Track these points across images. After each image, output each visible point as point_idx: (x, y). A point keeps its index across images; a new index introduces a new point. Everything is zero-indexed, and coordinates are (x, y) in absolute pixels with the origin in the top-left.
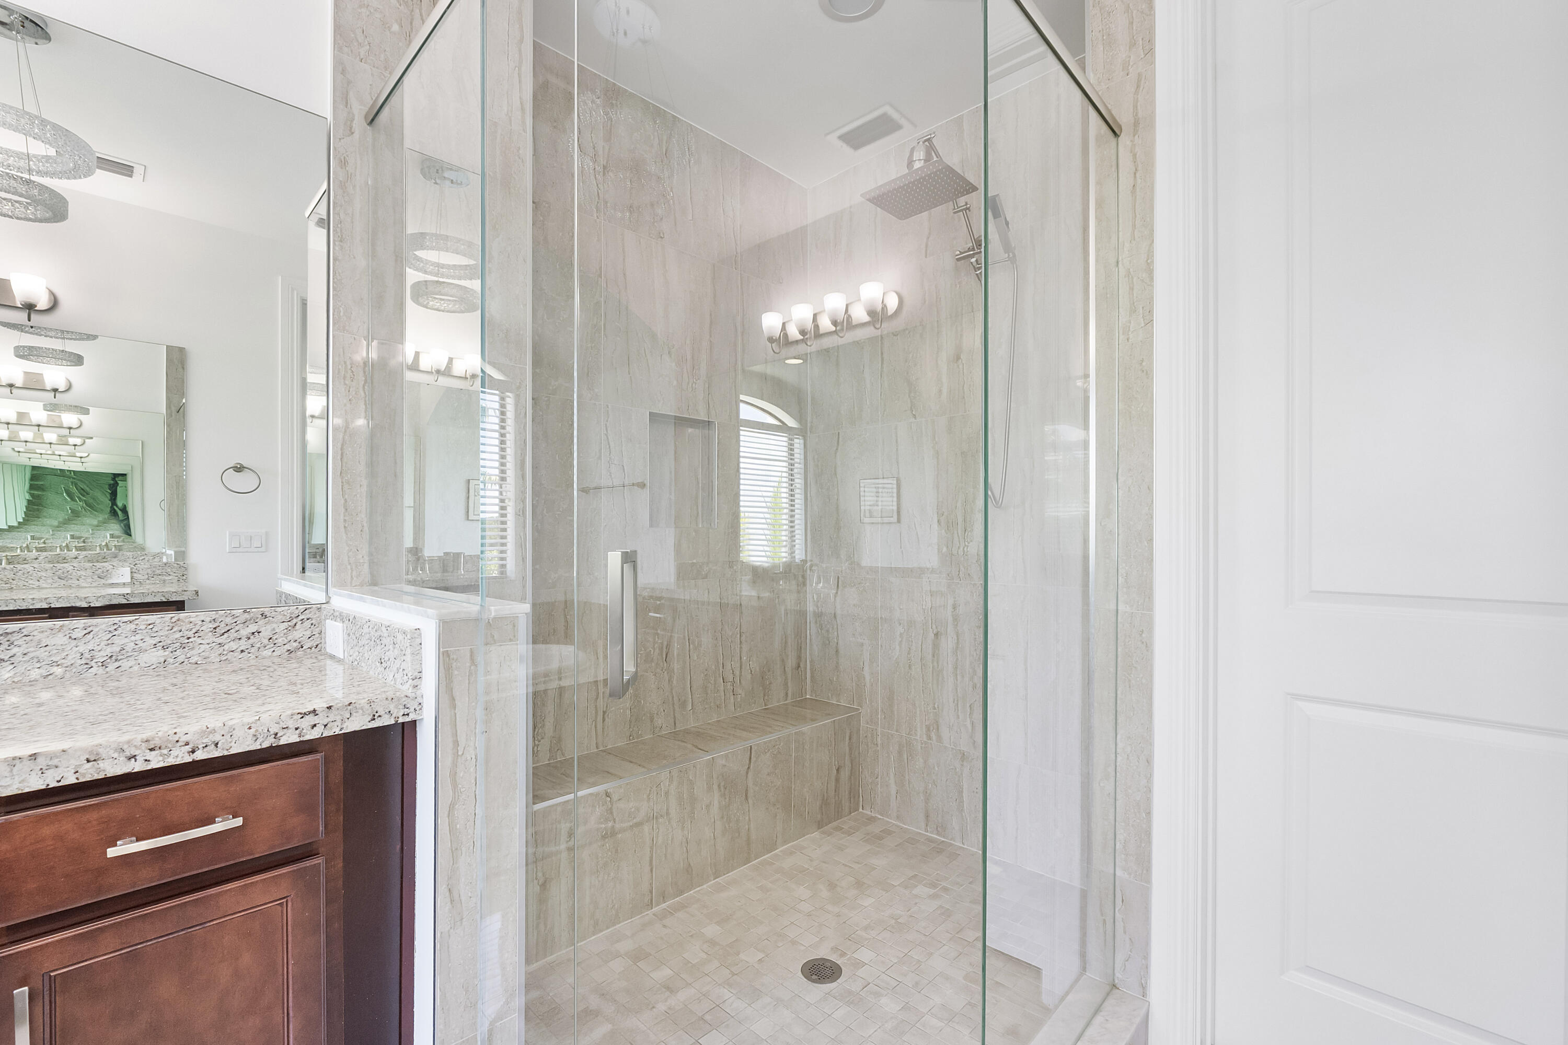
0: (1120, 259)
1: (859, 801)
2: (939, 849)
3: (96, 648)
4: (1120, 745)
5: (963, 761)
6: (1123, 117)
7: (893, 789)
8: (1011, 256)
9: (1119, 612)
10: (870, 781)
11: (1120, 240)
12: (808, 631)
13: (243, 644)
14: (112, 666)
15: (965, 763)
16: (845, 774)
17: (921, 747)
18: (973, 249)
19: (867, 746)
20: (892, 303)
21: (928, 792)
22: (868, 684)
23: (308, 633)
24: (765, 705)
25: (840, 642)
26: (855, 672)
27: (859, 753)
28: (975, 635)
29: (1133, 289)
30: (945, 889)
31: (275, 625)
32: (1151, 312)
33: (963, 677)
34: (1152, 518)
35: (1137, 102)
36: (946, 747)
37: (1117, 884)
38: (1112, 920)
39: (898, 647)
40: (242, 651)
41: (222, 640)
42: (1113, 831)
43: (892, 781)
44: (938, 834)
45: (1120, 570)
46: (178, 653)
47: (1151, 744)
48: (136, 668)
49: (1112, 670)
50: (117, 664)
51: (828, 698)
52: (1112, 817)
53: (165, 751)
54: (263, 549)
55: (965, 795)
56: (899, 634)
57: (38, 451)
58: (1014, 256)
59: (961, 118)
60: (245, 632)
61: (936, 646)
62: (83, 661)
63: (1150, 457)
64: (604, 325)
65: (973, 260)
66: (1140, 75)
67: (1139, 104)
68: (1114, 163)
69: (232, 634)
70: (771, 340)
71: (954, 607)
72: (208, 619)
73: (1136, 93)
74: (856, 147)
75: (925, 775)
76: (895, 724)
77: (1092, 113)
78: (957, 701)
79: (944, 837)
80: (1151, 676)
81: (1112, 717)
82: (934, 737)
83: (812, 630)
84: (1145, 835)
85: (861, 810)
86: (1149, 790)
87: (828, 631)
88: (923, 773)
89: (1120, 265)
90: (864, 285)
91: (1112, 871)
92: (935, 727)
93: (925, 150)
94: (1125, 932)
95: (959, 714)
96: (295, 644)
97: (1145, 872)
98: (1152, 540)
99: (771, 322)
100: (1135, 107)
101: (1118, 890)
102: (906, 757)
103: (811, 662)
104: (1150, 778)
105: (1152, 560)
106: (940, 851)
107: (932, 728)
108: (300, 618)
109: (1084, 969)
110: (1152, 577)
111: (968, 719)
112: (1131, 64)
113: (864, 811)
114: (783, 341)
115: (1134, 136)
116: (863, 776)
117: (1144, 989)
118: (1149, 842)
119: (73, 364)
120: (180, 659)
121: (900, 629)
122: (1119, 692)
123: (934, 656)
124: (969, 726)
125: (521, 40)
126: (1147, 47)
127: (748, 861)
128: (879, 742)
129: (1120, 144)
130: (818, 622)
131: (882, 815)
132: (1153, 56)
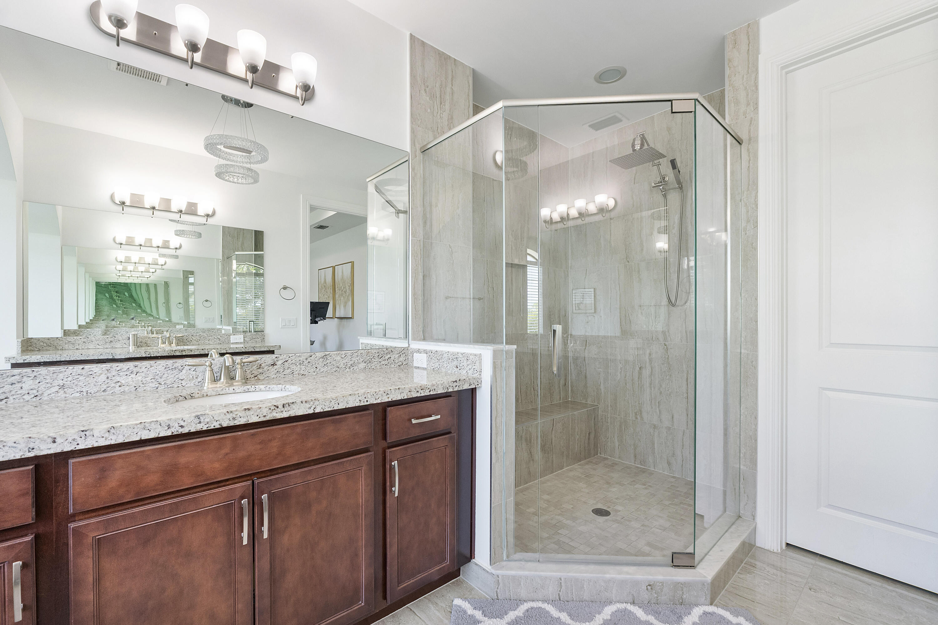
0: (742, 198)
1: (598, 450)
2: (643, 471)
3: (348, 362)
4: (742, 411)
5: (655, 429)
6: (744, 136)
7: (617, 444)
8: (680, 186)
9: (742, 353)
10: (604, 440)
11: (742, 190)
12: (570, 367)
13: (386, 362)
14: (352, 369)
15: (656, 430)
16: (592, 436)
17: (632, 423)
18: (661, 182)
19: (603, 423)
20: (611, 203)
21: (636, 444)
22: (603, 393)
23: (404, 359)
24: (551, 403)
25: (587, 373)
26: (596, 387)
27: (598, 427)
28: (661, 368)
29: (748, 212)
30: (650, 486)
31: (395, 355)
32: (757, 222)
33: (654, 388)
34: (757, 312)
35: (750, 130)
36: (645, 423)
37: (741, 472)
38: (739, 488)
39: (619, 374)
40: (386, 365)
41: (380, 360)
42: (739, 449)
43: (616, 440)
44: (641, 465)
45: (742, 335)
46: (368, 365)
47: (757, 410)
48: (358, 369)
49: (738, 378)
50: (353, 368)
51: (581, 401)
52: (738, 443)
53: (424, 391)
54: (295, 326)
55: (656, 445)
56: (620, 368)
57: (127, 275)
58: (682, 186)
59: (653, 117)
60: (387, 358)
61: (640, 373)
62: (344, 366)
63: (757, 285)
64: (486, 223)
65: (661, 187)
66: (752, 118)
67: (751, 131)
68: (739, 156)
69: (383, 358)
70: (545, 222)
71: (650, 354)
72: (376, 352)
73: (750, 126)
74: (597, 130)
75: (634, 437)
76: (618, 412)
77: (729, 136)
78: (652, 400)
79: (644, 466)
80: (757, 381)
81: (738, 399)
82: (639, 418)
83: (571, 367)
84: (754, 450)
85: (599, 455)
86: (756, 430)
87: (580, 367)
88: (633, 436)
89: (742, 201)
90: (597, 196)
91: (739, 467)
92: (640, 412)
93: (641, 140)
94: (745, 493)
95: (653, 406)
96: (401, 363)
97: (754, 466)
98: (757, 321)
99: (545, 212)
100: (749, 132)
101: (741, 475)
102: (624, 428)
103: (571, 382)
104: (756, 425)
105: (757, 330)
106: (644, 472)
107: (638, 414)
108: (402, 352)
109: (725, 511)
110: (758, 337)
111: (657, 408)
112: (747, 113)
113: (601, 455)
114: (550, 222)
115: (749, 145)
116: (600, 438)
117: (754, 517)
118: (756, 453)
119: (196, 237)
120: (369, 367)
121: (620, 366)
122: (741, 388)
123: (639, 378)
124: (658, 413)
125: (469, 107)
126: (755, 106)
127: (552, 472)
128: (609, 421)
129: (742, 148)
130: (575, 363)
131: (611, 457)
132: (758, 110)
